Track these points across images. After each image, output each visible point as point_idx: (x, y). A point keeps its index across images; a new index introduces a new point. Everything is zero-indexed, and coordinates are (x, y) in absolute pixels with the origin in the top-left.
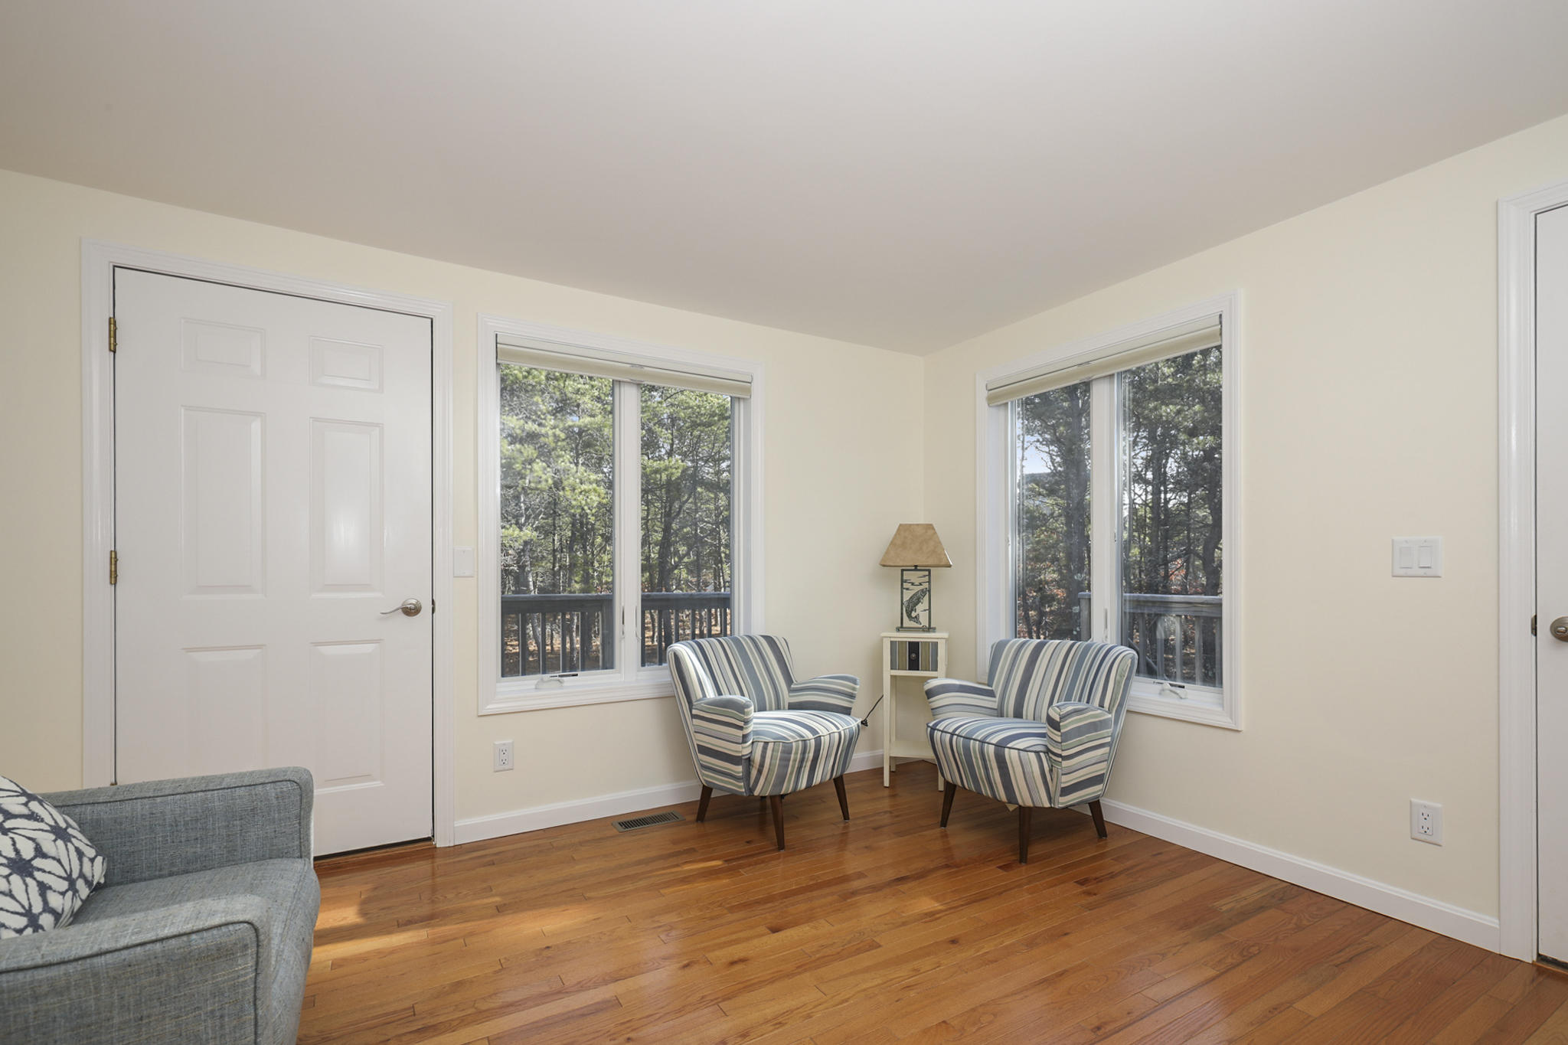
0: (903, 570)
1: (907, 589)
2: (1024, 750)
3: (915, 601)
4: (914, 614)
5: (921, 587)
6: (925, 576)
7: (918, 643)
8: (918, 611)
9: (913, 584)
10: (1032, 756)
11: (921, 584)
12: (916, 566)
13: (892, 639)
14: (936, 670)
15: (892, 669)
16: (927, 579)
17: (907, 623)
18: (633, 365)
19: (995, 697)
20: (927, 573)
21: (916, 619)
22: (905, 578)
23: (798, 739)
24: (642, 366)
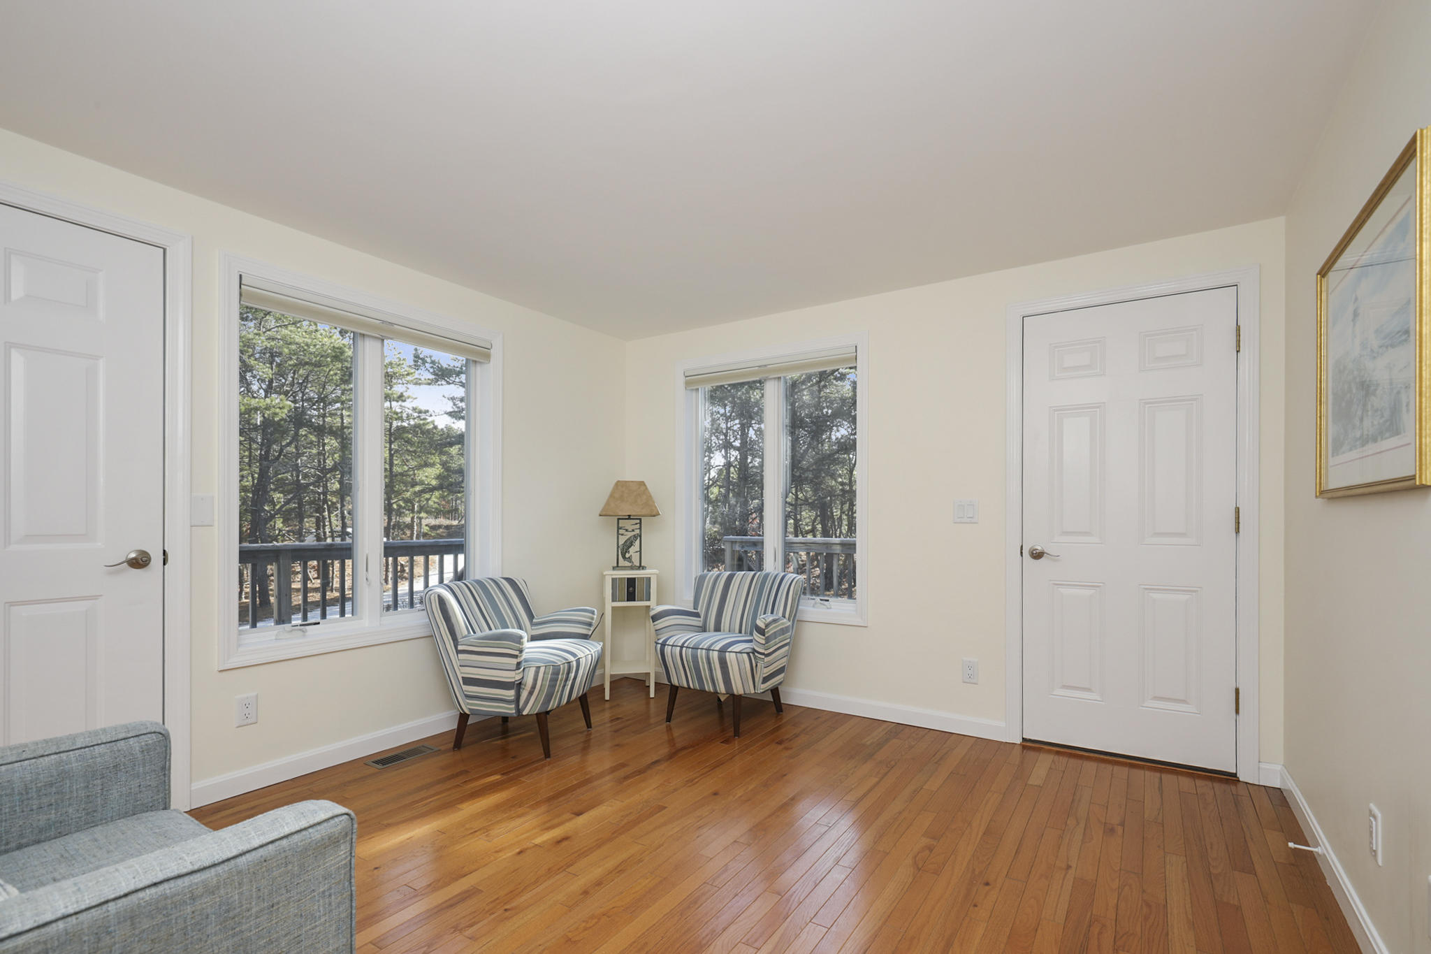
0: (619, 519)
1: (622, 535)
2: (740, 652)
3: (629, 544)
4: (627, 555)
5: (633, 533)
6: (637, 524)
7: (635, 579)
8: (631, 553)
9: (627, 530)
10: (745, 655)
11: (633, 531)
12: (629, 516)
13: (614, 577)
14: (649, 600)
15: (613, 601)
16: (638, 526)
17: (622, 562)
18: (383, 322)
19: (700, 617)
20: (638, 521)
21: (629, 559)
22: (620, 526)
23: (564, 661)
24: (392, 324)
